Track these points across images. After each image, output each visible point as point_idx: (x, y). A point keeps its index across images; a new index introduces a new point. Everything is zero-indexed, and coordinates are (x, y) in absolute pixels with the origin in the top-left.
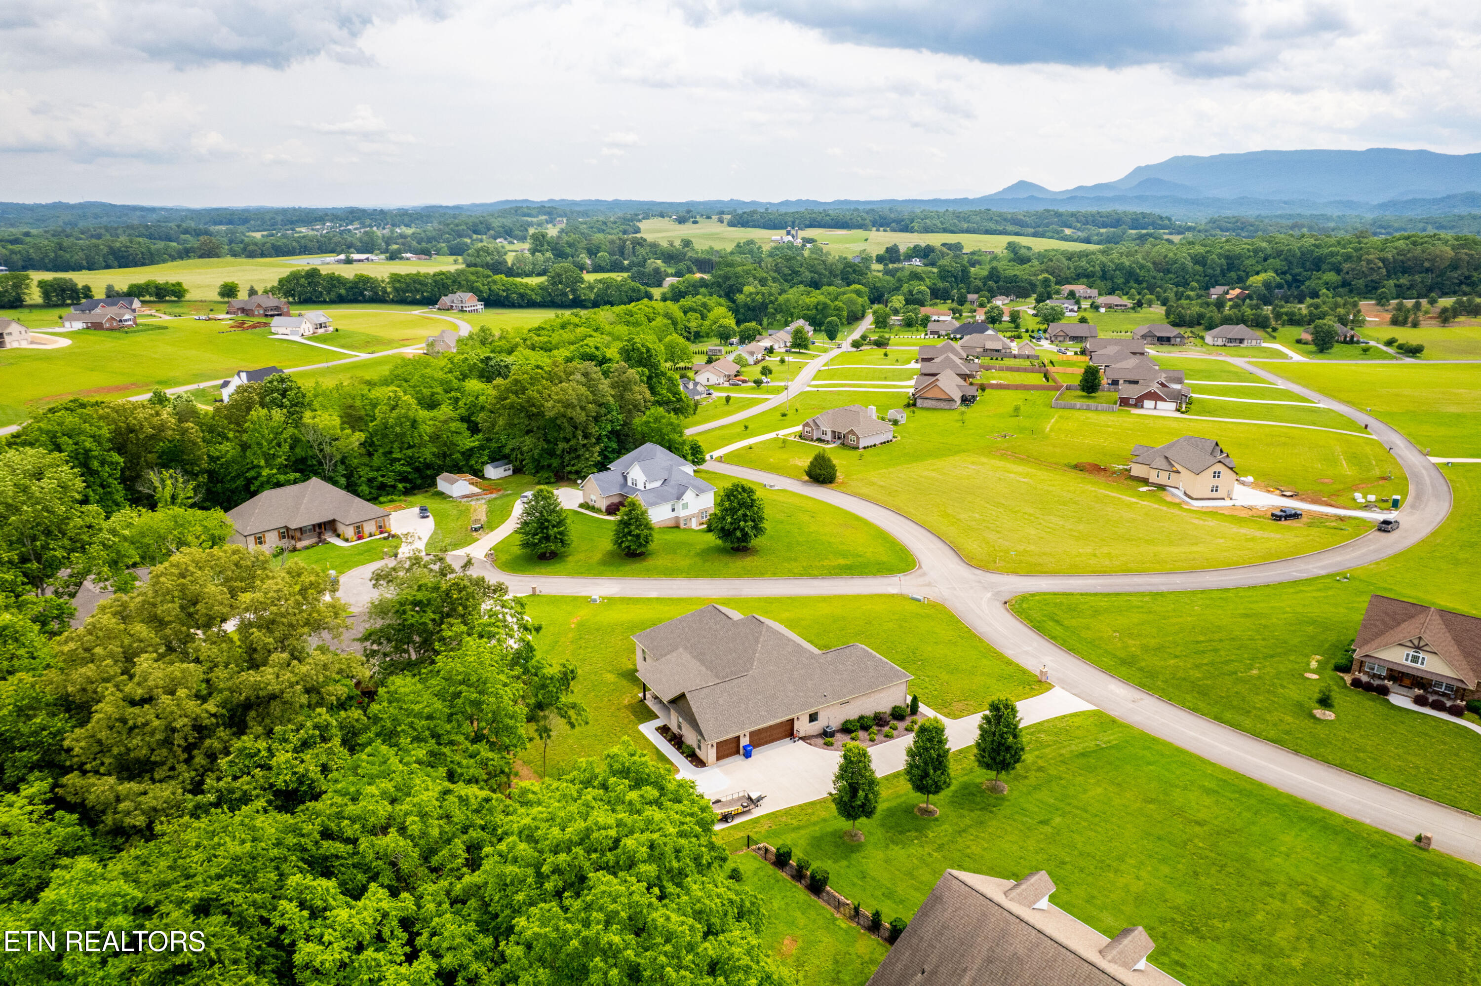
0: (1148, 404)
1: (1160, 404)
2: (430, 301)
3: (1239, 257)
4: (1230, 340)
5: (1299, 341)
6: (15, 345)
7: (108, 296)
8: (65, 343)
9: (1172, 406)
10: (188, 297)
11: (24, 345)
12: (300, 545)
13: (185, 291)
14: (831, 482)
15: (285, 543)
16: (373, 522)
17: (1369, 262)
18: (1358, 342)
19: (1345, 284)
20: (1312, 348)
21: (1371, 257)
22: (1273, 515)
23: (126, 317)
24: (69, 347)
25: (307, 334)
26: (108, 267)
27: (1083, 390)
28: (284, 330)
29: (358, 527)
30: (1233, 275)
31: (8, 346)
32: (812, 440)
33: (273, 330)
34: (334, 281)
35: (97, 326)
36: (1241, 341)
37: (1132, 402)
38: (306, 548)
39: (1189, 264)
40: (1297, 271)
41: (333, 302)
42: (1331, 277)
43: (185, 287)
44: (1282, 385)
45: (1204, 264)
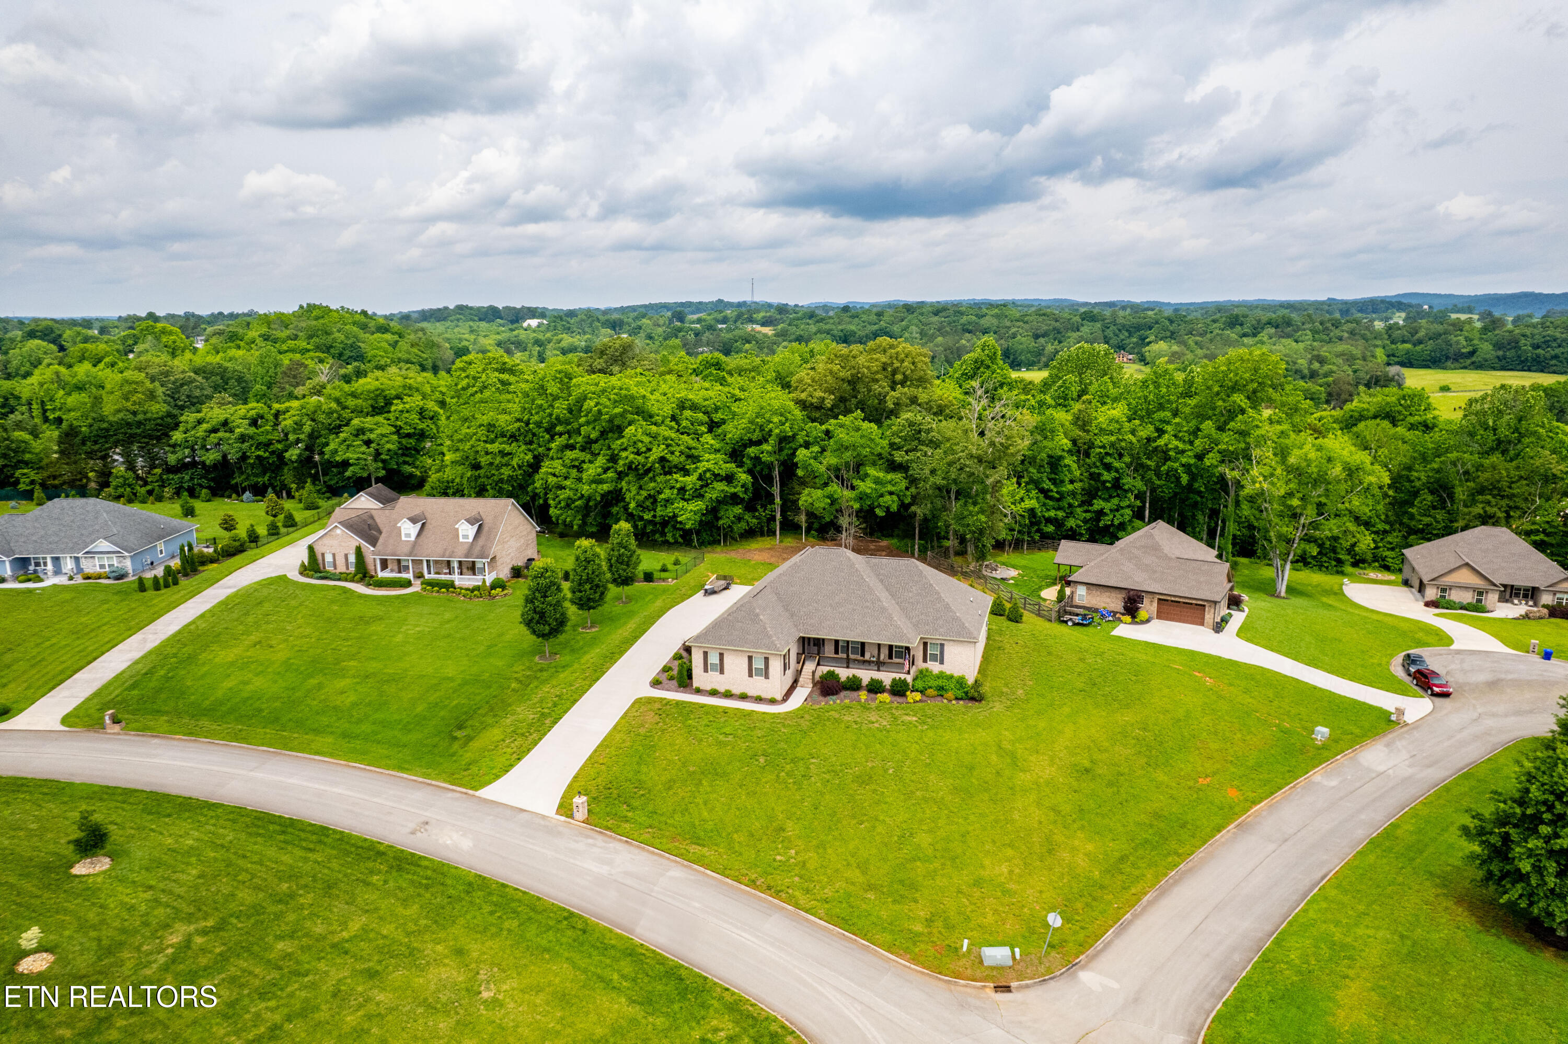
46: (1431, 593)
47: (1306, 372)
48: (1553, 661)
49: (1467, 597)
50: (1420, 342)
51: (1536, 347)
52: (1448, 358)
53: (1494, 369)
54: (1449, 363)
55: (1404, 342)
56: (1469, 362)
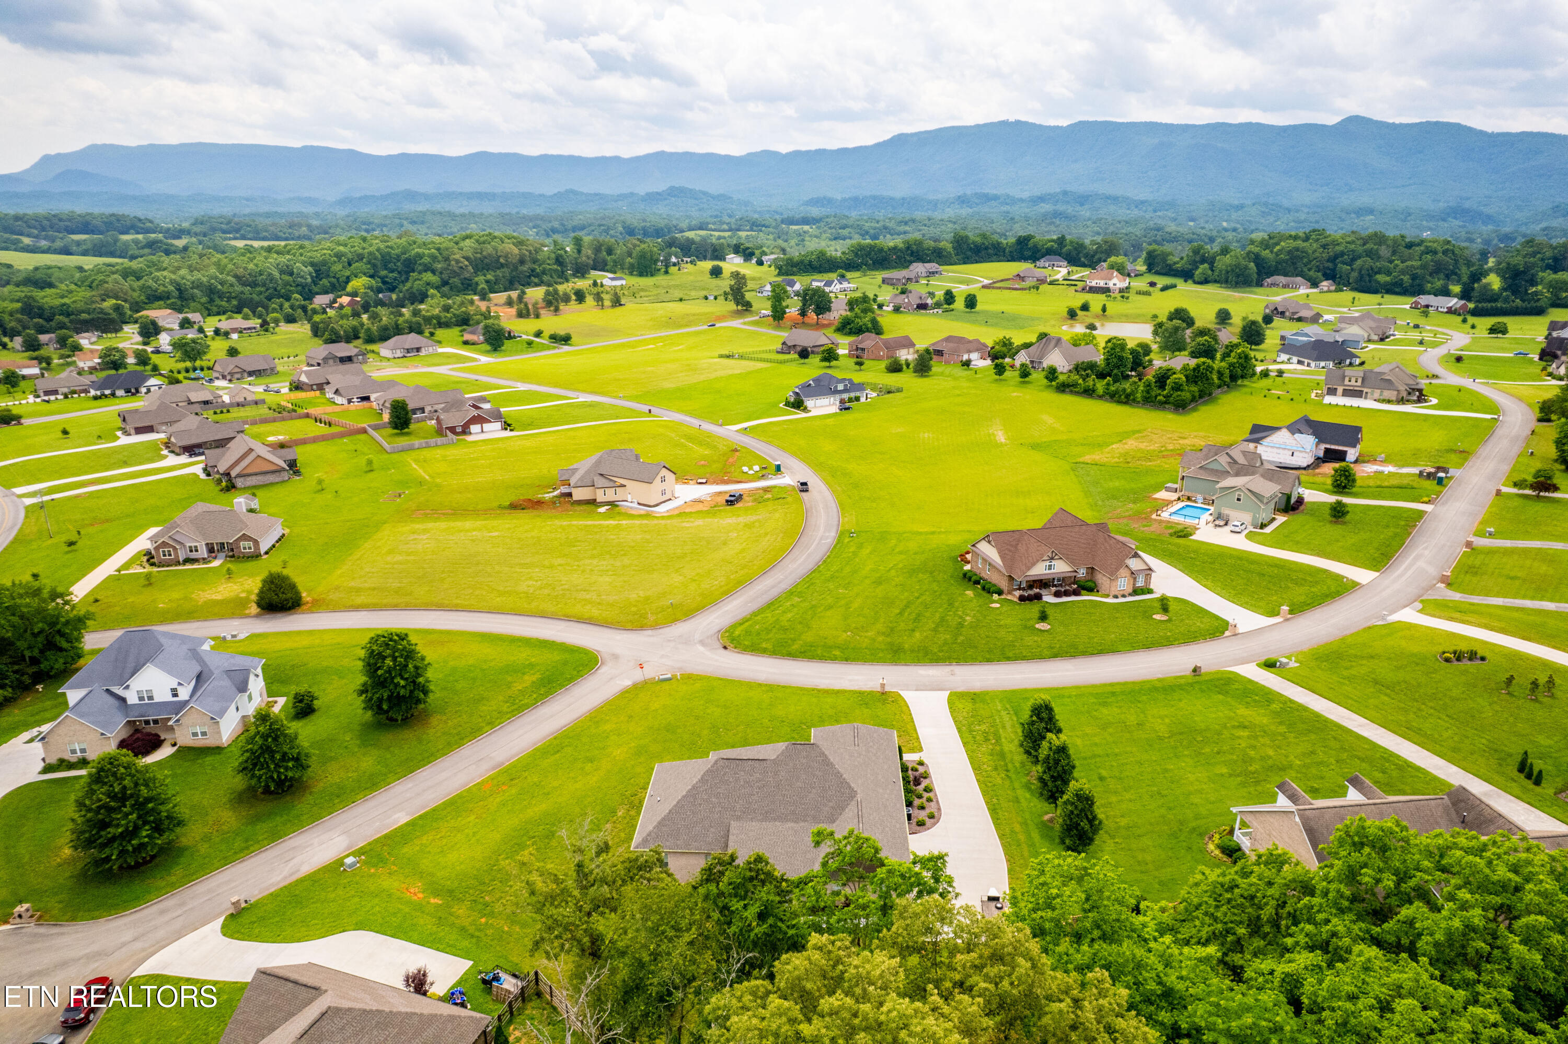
0: (475, 428)
1: (487, 427)
3: (324, 263)
4: (408, 351)
5: (466, 343)
9: (498, 425)
14: (299, 605)
17: (457, 261)
18: (515, 337)
19: (445, 283)
20: (488, 348)
21: (457, 257)
22: (727, 501)
27: (396, 427)
30: (325, 282)
32: (178, 563)
36: (418, 350)
37: (459, 430)
39: (276, 274)
40: (383, 273)
42: (428, 277)
44: (522, 387)
45: (291, 274)
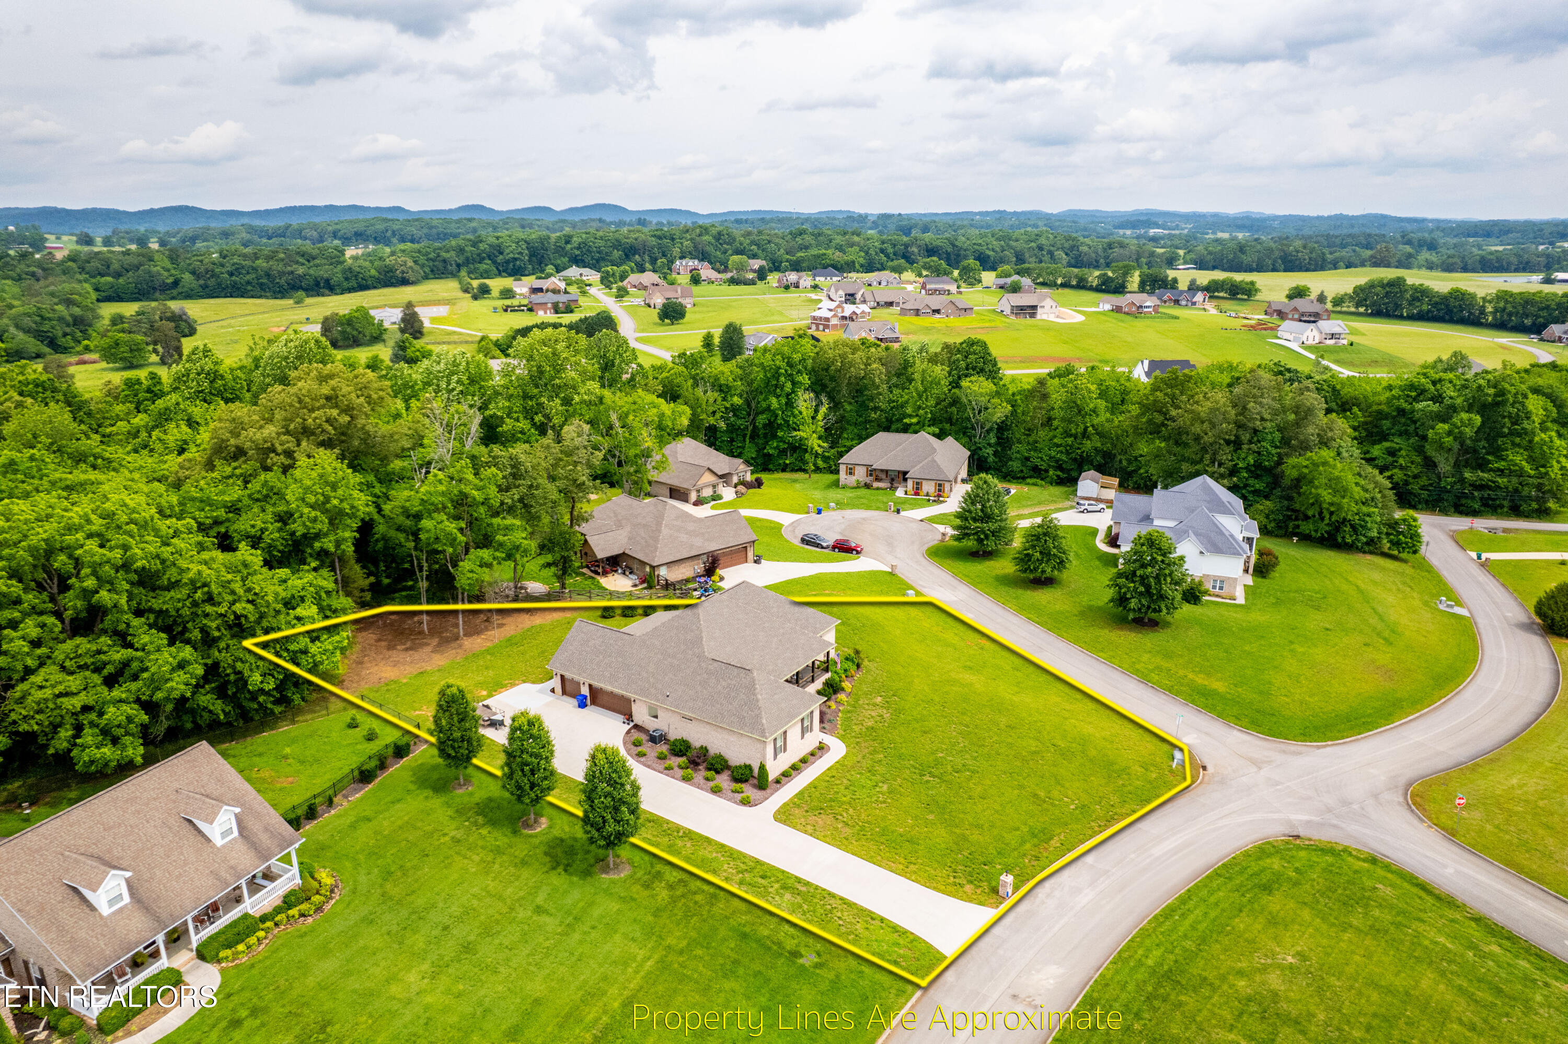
2: (1536, 329)
6: (1045, 317)
7: (1189, 289)
8: (1080, 318)
10: (1259, 297)
11: (1052, 318)
12: (876, 484)
13: (1257, 290)
15: (868, 480)
16: (933, 483)
23: (1148, 304)
24: (1081, 323)
25: (1310, 342)
26: (1274, 270)
28: (1287, 336)
29: (918, 483)
31: (1039, 317)
33: (1279, 334)
34: (1421, 293)
35: (1118, 309)
38: (878, 489)
41: (1412, 318)
43: (1258, 286)
46: (693, 496)
47: (69, 319)
48: (823, 514)
49: (707, 492)
50: (118, 275)
51: (231, 274)
52: (154, 289)
53: (202, 297)
54: (157, 294)
55: (102, 276)
56: (175, 292)
